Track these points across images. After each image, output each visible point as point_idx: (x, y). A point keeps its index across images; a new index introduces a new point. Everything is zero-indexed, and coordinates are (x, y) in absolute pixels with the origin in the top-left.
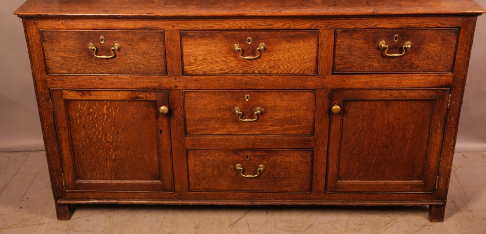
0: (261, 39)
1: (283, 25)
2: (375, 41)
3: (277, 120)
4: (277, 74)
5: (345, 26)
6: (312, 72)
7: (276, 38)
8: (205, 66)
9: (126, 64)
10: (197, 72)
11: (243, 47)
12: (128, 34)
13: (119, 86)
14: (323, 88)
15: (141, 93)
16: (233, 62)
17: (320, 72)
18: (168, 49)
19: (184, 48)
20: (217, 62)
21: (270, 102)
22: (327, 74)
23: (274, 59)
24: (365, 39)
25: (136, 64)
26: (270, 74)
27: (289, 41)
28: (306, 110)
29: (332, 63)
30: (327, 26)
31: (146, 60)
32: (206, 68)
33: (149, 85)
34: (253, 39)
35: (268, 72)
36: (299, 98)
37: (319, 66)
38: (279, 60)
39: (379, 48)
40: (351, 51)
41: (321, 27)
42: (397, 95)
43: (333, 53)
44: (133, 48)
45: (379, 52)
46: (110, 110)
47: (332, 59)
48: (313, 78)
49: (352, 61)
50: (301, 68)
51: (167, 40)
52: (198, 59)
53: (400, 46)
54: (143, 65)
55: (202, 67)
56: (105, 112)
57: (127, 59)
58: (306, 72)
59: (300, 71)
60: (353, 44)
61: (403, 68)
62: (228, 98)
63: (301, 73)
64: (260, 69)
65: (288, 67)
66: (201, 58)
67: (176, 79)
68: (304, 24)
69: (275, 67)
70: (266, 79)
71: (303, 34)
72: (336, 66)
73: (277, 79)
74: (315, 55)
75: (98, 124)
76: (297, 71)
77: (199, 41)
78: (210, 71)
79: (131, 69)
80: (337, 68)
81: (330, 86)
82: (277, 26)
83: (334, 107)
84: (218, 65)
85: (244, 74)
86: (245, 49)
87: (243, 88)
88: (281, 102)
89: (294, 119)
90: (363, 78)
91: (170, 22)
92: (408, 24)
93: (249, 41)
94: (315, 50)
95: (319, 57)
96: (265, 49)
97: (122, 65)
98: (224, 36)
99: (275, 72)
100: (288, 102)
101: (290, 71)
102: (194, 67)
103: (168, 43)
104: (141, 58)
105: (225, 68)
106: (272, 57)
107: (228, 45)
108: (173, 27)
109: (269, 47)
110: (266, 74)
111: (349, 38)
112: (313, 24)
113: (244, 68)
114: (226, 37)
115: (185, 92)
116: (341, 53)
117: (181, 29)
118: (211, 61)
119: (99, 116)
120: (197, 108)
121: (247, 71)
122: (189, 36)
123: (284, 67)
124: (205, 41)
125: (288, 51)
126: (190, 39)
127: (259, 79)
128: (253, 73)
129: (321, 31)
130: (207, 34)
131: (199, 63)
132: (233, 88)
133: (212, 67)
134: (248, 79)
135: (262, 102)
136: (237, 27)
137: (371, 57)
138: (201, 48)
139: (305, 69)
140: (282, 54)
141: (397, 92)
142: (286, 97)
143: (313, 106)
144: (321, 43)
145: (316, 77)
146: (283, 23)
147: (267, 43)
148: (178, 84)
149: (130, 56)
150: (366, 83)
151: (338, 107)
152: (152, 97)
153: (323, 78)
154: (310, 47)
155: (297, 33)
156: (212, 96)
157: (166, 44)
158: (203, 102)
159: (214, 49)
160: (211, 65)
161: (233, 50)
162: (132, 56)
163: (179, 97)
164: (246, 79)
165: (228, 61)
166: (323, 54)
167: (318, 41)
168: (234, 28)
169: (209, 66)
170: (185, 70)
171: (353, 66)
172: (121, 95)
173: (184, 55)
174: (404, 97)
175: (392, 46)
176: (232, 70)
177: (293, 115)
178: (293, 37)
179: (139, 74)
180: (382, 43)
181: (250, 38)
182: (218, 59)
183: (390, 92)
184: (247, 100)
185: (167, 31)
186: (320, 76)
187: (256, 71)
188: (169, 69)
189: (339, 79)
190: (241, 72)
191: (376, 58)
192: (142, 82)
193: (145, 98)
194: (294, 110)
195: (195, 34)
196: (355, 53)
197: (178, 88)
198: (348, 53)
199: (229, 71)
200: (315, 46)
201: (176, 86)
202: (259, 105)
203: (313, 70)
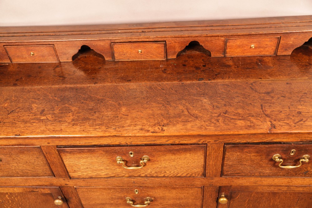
0: (143, 153)
1: (167, 141)
2: (269, 154)
3: (167, 205)
4: (164, 176)
5: (236, 141)
6: (200, 175)
7: (160, 151)
8: (89, 173)
9: (12, 170)
10: (83, 176)
11: (125, 159)
12: (5, 149)
13: (13, 184)
14: (211, 185)
15: (35, 188)
16: (118, 170)
17: (207, 175)
18: (49, 160)
19: (64, 161)
20: (102, 170)
21: (159, 194)
22: (215, 176)
23: (160, 166)
24: (257, 152)
25: (22, 170)
26: (157, 177)
27: (174, 154)
28: (194, 199)
29: (220, 169)
30: (215, 141)
31: (31, 167)
32: (91, 174)
33: (40, 183)
34: (135, 152)
35: (155, 175)
36: (187, 191)
37: (206, 171)
38: (165, 167)
39: (272, 160)
40: (241, 162)
41: (209, 142)
42: (285, 189)
43: (221, 161)
44: (14, 159)
45: (272, 163)
46: (13, 198)
47: (220, 166)
48: (200, 179)
49: (242, 169)
50: (188, 172)
51: (46, 153)
52: (82, 168)
53: (297, 158)
54: (29, 171)
55: (87, 173)
56: (8, 198)
57: (12, 167)
58: (194, 175)
59: (187, 174)
60: (244, 156)
61: (296, 174)
62: (118, 191)
63: (188, 176)
64: (146, 174)
65: (174, 172)
66: (85, 167)
67: (64, 180)
68: (190, 140)
69: (161, 172)
70: (153, 180)
71: (189, 148)
72: (225, 172)
73: (164, 180)
74: (203, 163)
75: (5, 205)
76: (184, 175)
77: (79, 156)
78: (96, 176)
79: (18, 173)
80: (225, 173)
81: (219, 185)
82: (160, 142)
83: (222, 199)
84: (103, 172)
85: (130, 177)
86: (128, 160)
87: (131, 185)
88: (169, 194)
89: (182, 204)
90: (252, 179)
91: (44, 140)
92: (309, 139)
93: (131, 154)
94: (203, 160)
95: (207, 164)
96: (149, 160)
97: (9, 171)
98: (103, 151)
99: (162, 175)
100: (176, 194)
101: (177, 175)
102: (79, 174)
103: (48, 156)
104: (24, 165)
105: (111, 174)
106: (158, 165)
107: (109, 157)
108: (49, 143)
109: (152, 159)
110: (152, 177)
111: (239, 152)
112: (200, 140)
113: (130, 173)
114: (107, 152)
115: (75, 188)
116: (231, 163)
117: (57, 145)
118: (95, 169)
119: (4, 201)
120: (91, 198)
121: (133, 175)
122: (67, 152)
123: (170, 172)
124: (84, 155)
125: (174, 161)
126: (68, 155)
127: (146, 180)
128: (139, 176)
129: (209, 145)
130: (86, 151)
131: (83, 171)
132: (122, 186)
133: (97, 173)
134: (135, 180)
135: (151, 193)
136: (117, 143)
137: (263, 166)
138: (82, 161)
139: (193, 174)
140: (167, 163)
141: (286, 187)
142: (174, 192)
143: (201, 197)
144: (209, 155)
145: (204, 179)
146: (167, 139)
147: (150, 155)
148: (68, 183)
149: (13, 165)
150: (255, 183)
151: (225, 199)
152: (47, 191)
153: (211, 179)
154: (196, 158)
155: (182, 147)
156: (103, 190)
157: (46, 156)
158: (95, 194)
159: (96, 161)
160: (95, 172)
161: (115, 161)
162: (15, 164)
163: (72, 191)
164: (133, 180)
165: (112, 169)
166: (211, 162)
167: (206, 153)
168: (113, 143)
169: (95, 173)
170: (70, 176)
171: (243, 172)
172: (16, 190)
173: (66, 166)
174: (293, 191)
175: (287, 158)
176: (118, 175)
177: (181, 202)
178: (178, 151)
179: (28, 176)
180: (277, 156)
181: (132, 152)
182: (102, 168)
183: (279, 188)
184: (137, 193)
185: (43, 146)
186: (208, 178)
187: (143, 175)
188: (55, 173)
189: (227, 179)
190: (127, 175)
191: (268, 167)
192: (34, 182)
193: (40, 192)
194: (182, 199)
195: (73, 150)
196: (245, 163)
197: (68, 186)
198: (238, 163)
199: (115, 175)
200: (203, 157)
201: (66, 184)
202: (148, 196)
203: (201, 173)
